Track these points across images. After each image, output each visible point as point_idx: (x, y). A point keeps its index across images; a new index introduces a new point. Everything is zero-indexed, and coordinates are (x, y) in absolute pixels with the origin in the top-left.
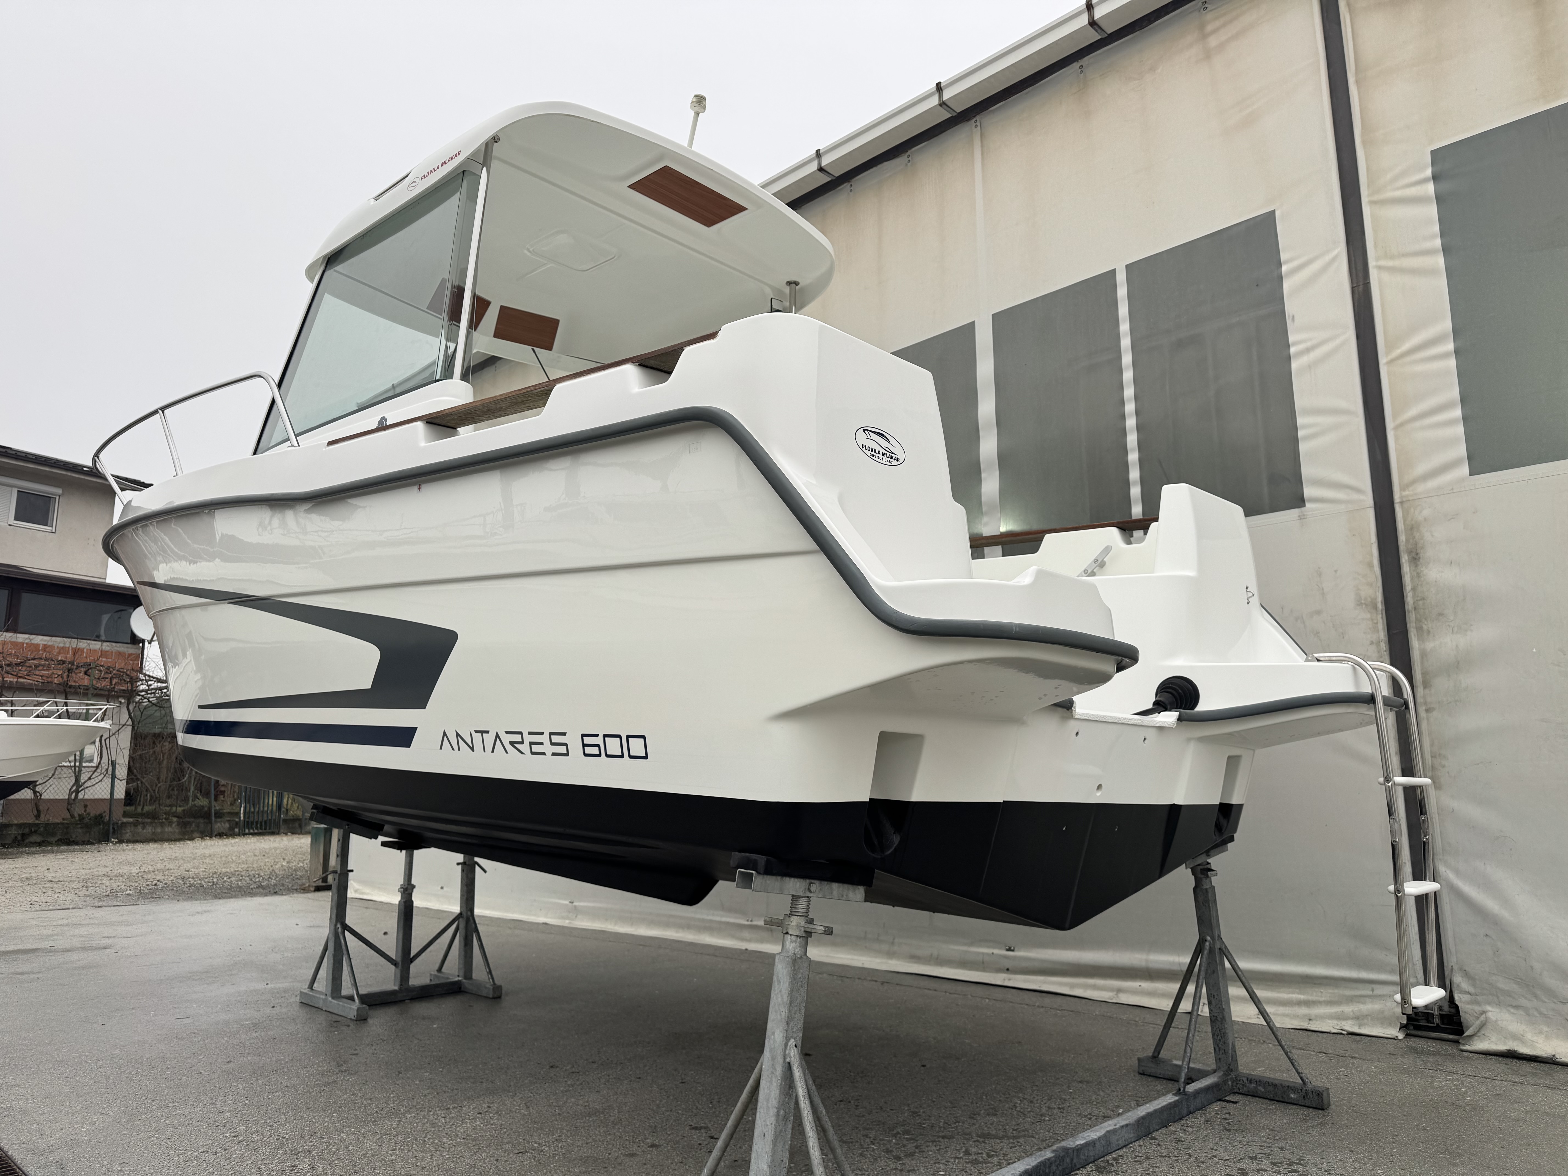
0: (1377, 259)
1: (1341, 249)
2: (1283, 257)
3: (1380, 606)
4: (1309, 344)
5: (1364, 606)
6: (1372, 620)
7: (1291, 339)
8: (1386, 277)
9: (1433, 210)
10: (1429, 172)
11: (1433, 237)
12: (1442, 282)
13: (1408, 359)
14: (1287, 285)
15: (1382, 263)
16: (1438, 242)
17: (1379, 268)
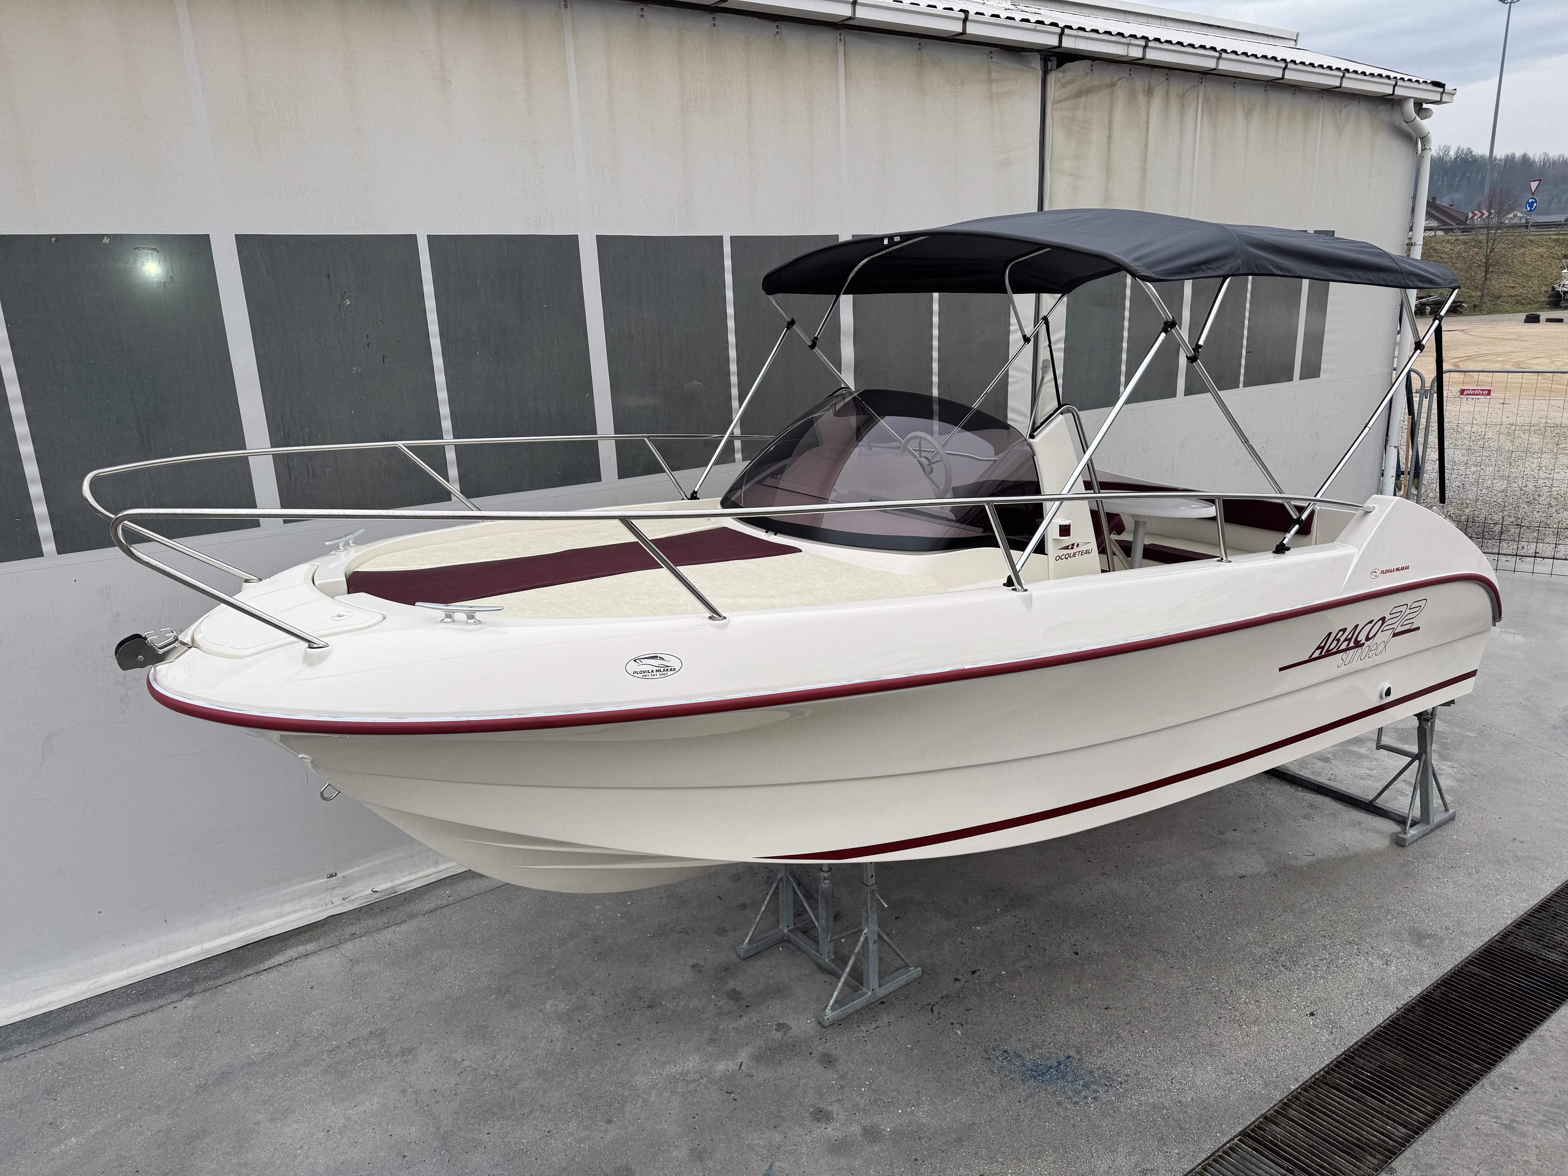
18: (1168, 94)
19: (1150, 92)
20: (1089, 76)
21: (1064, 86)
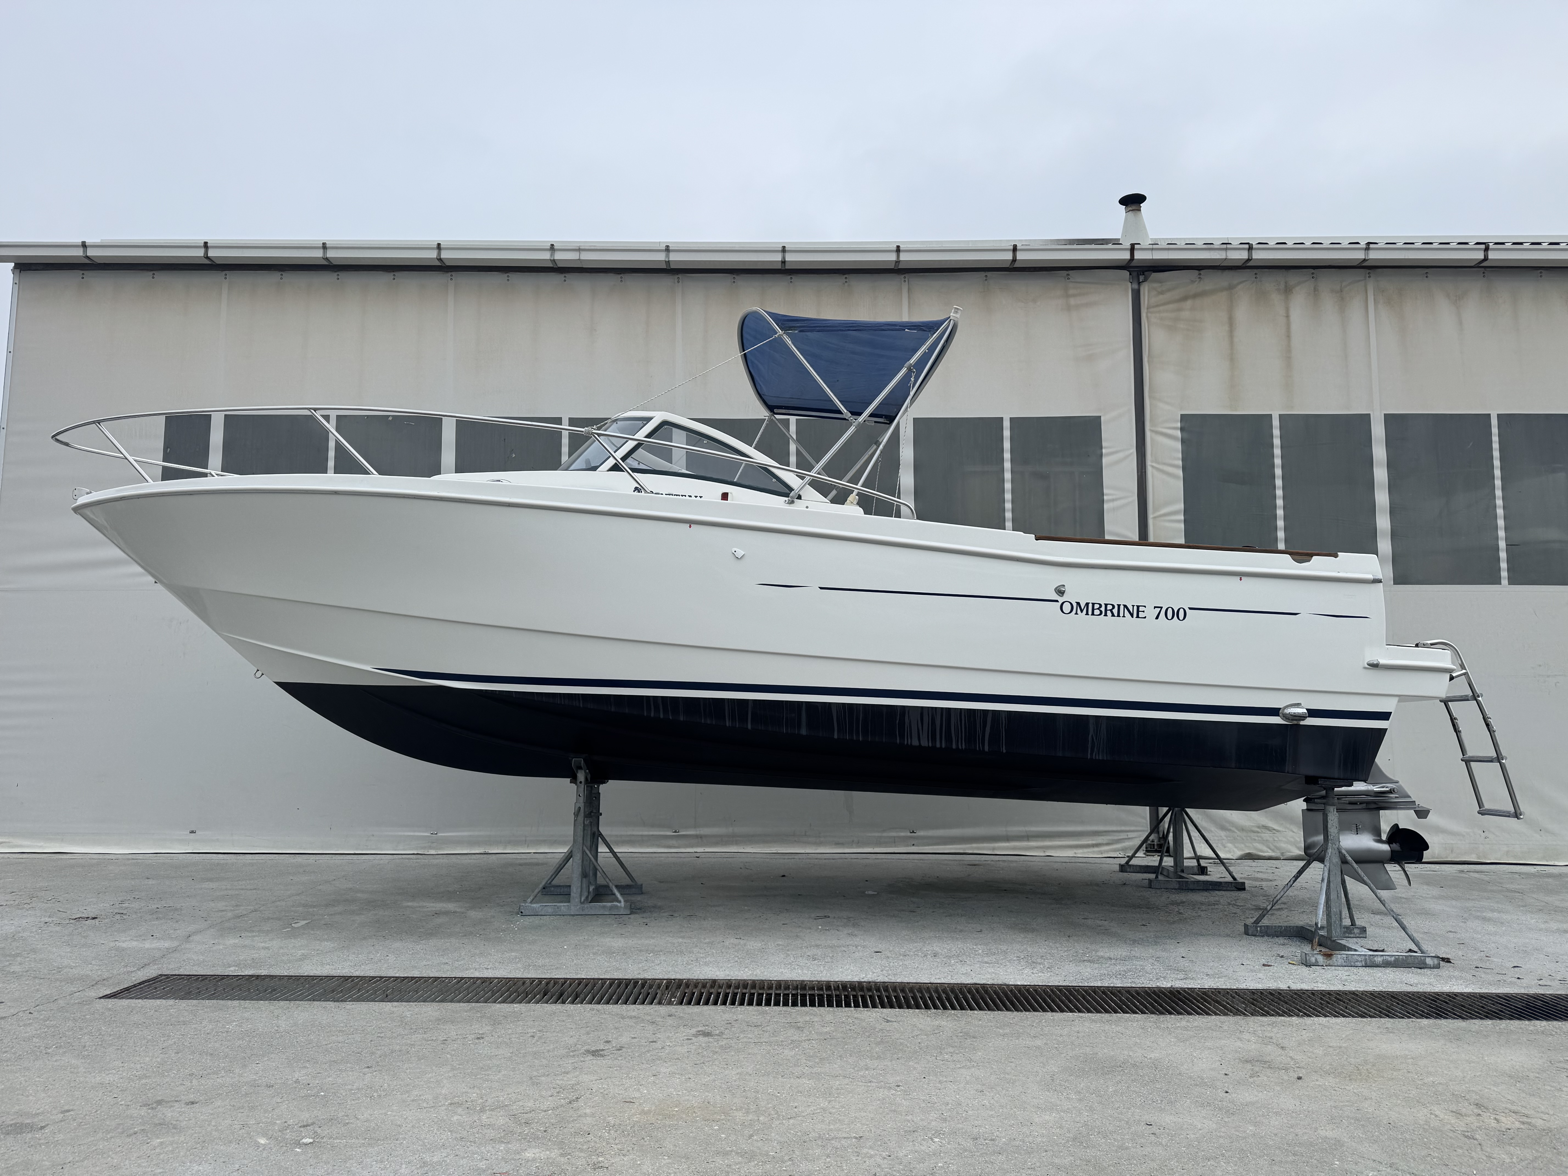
0: (1152, 462)
1: (1134, 450)
2: (1104, 444)
4: (1114, 497)
7: (1105, 491)
8: (1156, 473)
9: (1178, 445)
10: (1179, 425)
11: (1178, 459)
12: (1180, 484)
13: (1162, 518)
14: (1105, 460)
15: (1154, 464)
16: (1180, 463)
17: (1153, 467)
18: (1316, 289)
19: (1288, 291)
20: (1197, 282)
21: (1162, 293)
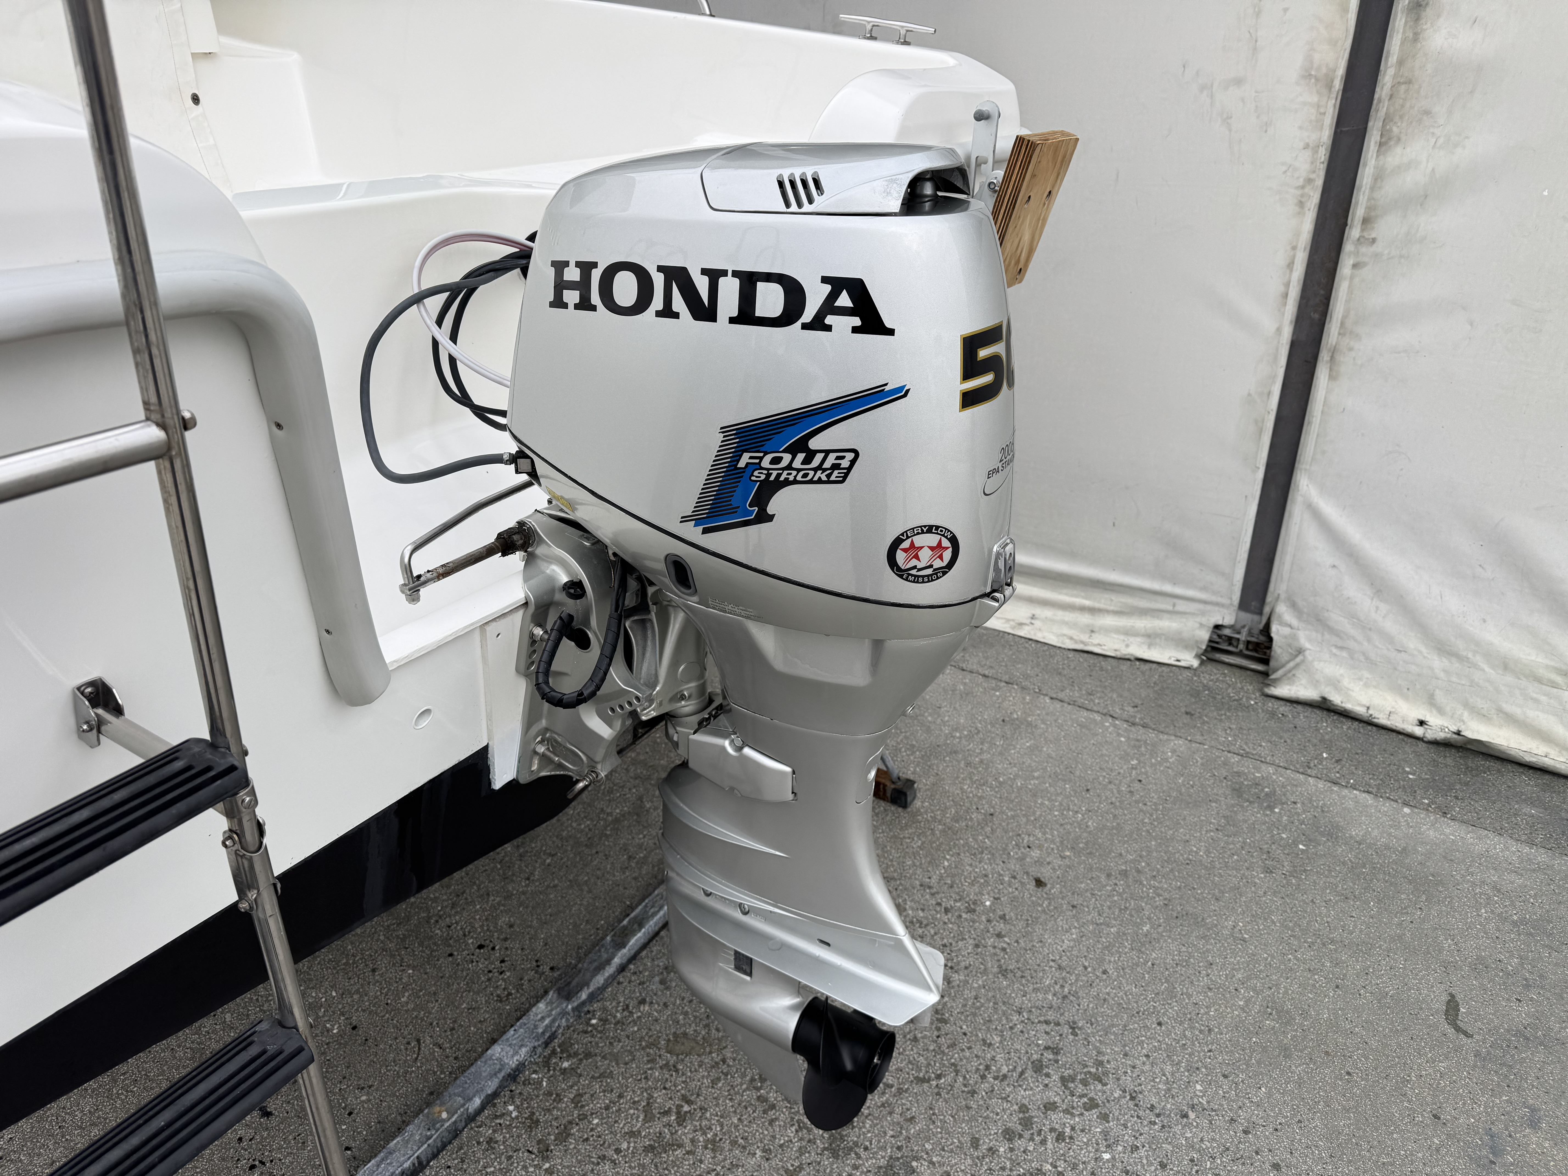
3: (1338, 84)
5: (1313, 80)
6: (1319, 106)
